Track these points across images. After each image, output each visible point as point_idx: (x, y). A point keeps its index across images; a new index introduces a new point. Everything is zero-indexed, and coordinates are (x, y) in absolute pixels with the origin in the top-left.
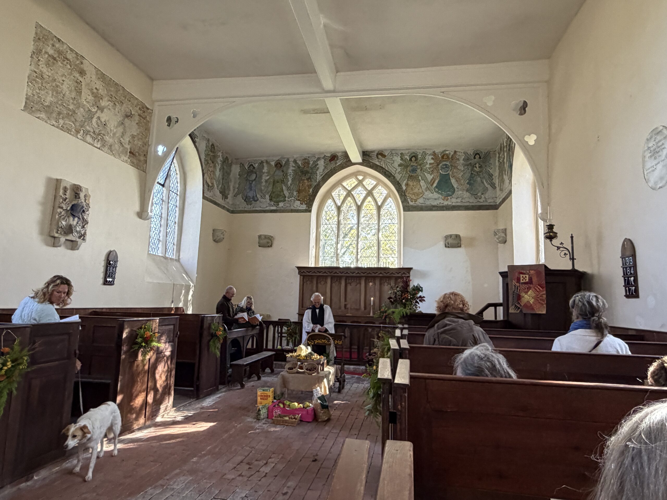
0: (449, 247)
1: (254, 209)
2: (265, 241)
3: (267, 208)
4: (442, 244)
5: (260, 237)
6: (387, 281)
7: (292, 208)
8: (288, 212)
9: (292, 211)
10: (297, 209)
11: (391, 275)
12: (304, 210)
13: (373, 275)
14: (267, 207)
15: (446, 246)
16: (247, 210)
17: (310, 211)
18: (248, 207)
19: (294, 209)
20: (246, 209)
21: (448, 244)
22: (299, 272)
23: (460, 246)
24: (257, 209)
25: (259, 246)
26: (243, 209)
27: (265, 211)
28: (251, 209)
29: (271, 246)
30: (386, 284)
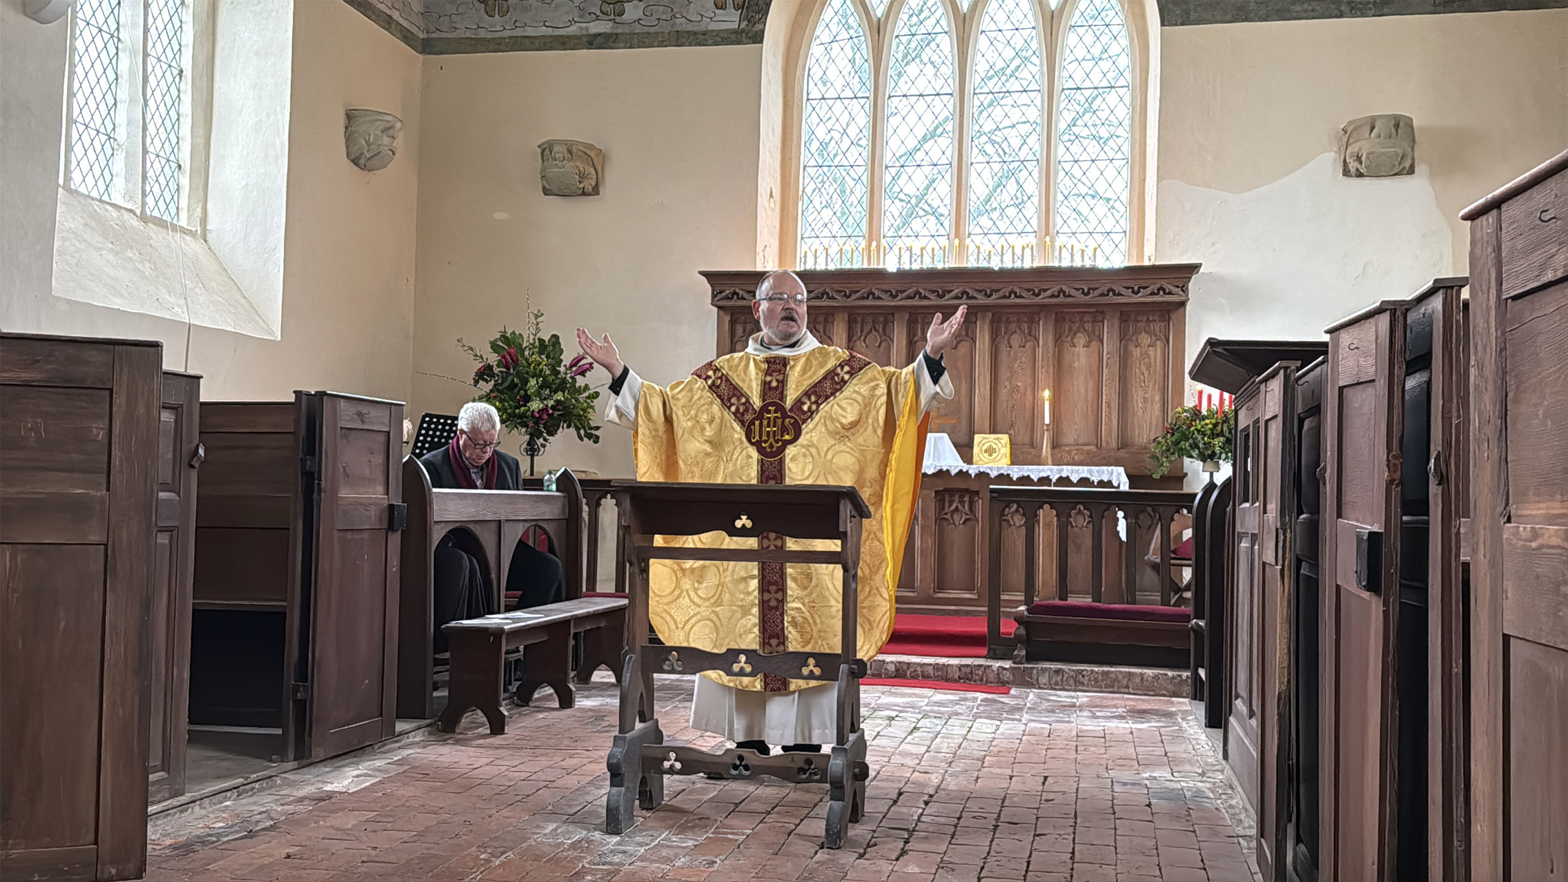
0: (1360, 175)
1: (518, 32)
2: (571, 167)
3: (573, 30)
4: (1328, 161)
5: (546, 150)
6: (1088, 326)
7: (681, 24)
8: (662, 44)
9: (681, 38)
10: (703, 27)
11: (1104, 300)
12: (735, 32)
13: (1028, 300)
14: (572, 22)
15: (1346, 173)
16: (490, 36)
17: (758, 38)
18: (496, 26)
19: (690, 28)
20: (482, 34)
21: (1359, 159)
22: (714, 296)
23: (1411, 171)
24: (530, 32)
25: (546, 192)
26: (468, 34)
27: (565, 43)
28: (507, 33)
29: (596, 191)
30: (1081, 339)
